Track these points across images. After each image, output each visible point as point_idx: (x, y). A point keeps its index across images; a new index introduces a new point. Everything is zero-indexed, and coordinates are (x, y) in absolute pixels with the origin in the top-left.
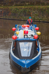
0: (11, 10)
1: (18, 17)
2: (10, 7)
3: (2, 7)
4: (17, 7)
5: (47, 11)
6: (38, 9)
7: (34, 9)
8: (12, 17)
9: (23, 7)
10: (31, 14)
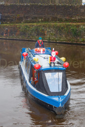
0: (20, 28)
1: (29, 37)
2: (17, 24)
3: (8, 25)
4: (27, 24)
5: (65, 29)
6: (54, 27)
7: (49, 27)
8: (20, 37)
9: (35, 24)
10: (46, 33)
